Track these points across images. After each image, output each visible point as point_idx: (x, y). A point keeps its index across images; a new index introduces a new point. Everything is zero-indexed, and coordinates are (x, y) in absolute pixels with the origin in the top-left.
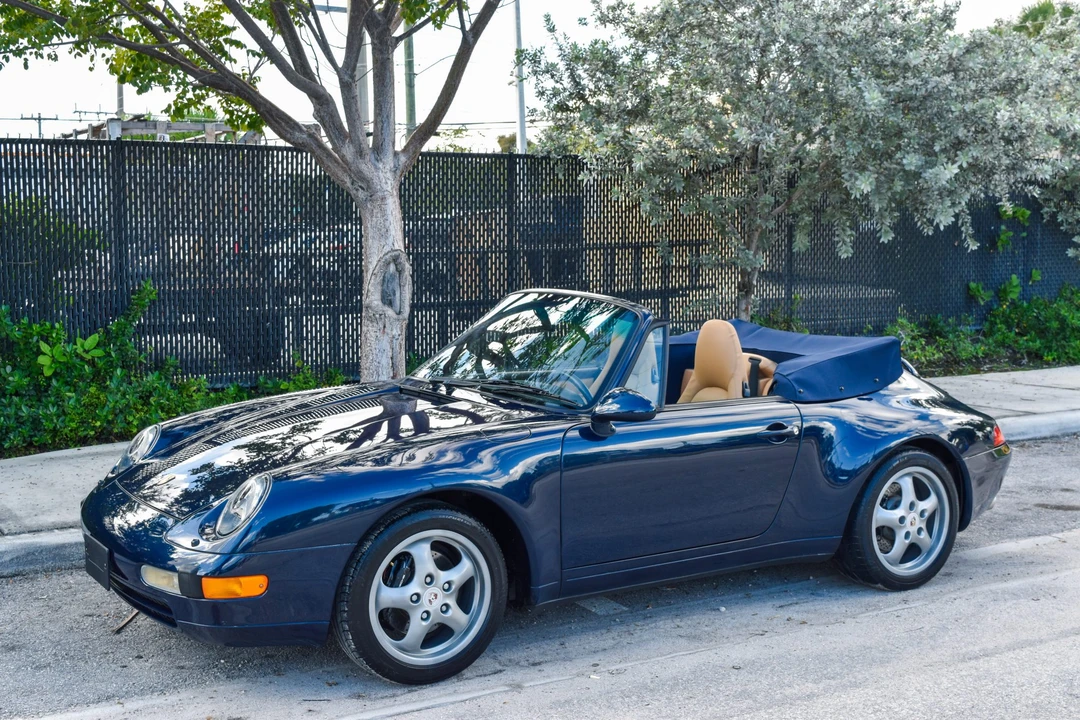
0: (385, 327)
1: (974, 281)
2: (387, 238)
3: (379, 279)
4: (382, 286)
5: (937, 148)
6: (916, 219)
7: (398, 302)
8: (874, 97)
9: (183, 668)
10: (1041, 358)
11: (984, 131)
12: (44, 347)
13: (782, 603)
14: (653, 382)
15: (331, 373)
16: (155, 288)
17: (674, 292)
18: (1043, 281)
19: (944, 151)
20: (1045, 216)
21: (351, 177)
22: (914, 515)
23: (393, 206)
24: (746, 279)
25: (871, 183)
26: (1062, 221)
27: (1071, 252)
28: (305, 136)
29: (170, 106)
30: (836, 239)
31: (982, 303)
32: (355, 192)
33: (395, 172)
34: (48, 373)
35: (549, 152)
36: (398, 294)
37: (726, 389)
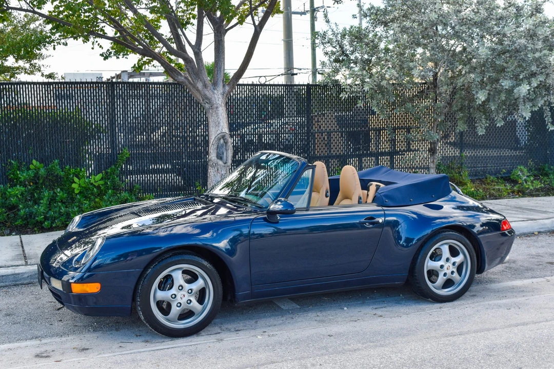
0: (218, 170)
2: (219, 127)
3: (216, 146)
4: (217, 150)
5: (521, 77)
7: (225, 158)
8: (484, 52)
9: (77, 326)
12: (76, 179)
13: (376, 307)
14: (327, 196)
16: (129, 152)
17: (397, 153)
19: (526, 78)
21: (202, 98)
22: (450, 264)
24: (433, 146)
25: (485, 96)
28: (183, 78)
30: (477, 125)
32: (204, 104)
33: (223, 94)
34: (76, 192)
36: (225, 154)
37: (351, 199)
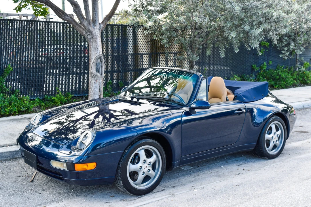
0: (97, 79)
1: (254, 64)
2: (97, 51)
3: (95, 64)
4: (96, 66)
5: (254, 24)
6: (245, 46)
7: (101, 71)
8: (237, 8)
10: (274, 87)
11: (268, 19)
15: (67, 94)
18: (272, 64)
20: (273, 45)
21: (85, 31)
22: (275, 136)
23: (99, 41)
24: (192, 64)
25: (235, 35)
26: (278, 46)
27: (281, 56)
28: (69, 18)
29: (16, 8)
30: (220, 51)
31: (256, 71)
32: (87, 36)
35: (133, 24)
36: (101, 69)
37: (220, 98)
